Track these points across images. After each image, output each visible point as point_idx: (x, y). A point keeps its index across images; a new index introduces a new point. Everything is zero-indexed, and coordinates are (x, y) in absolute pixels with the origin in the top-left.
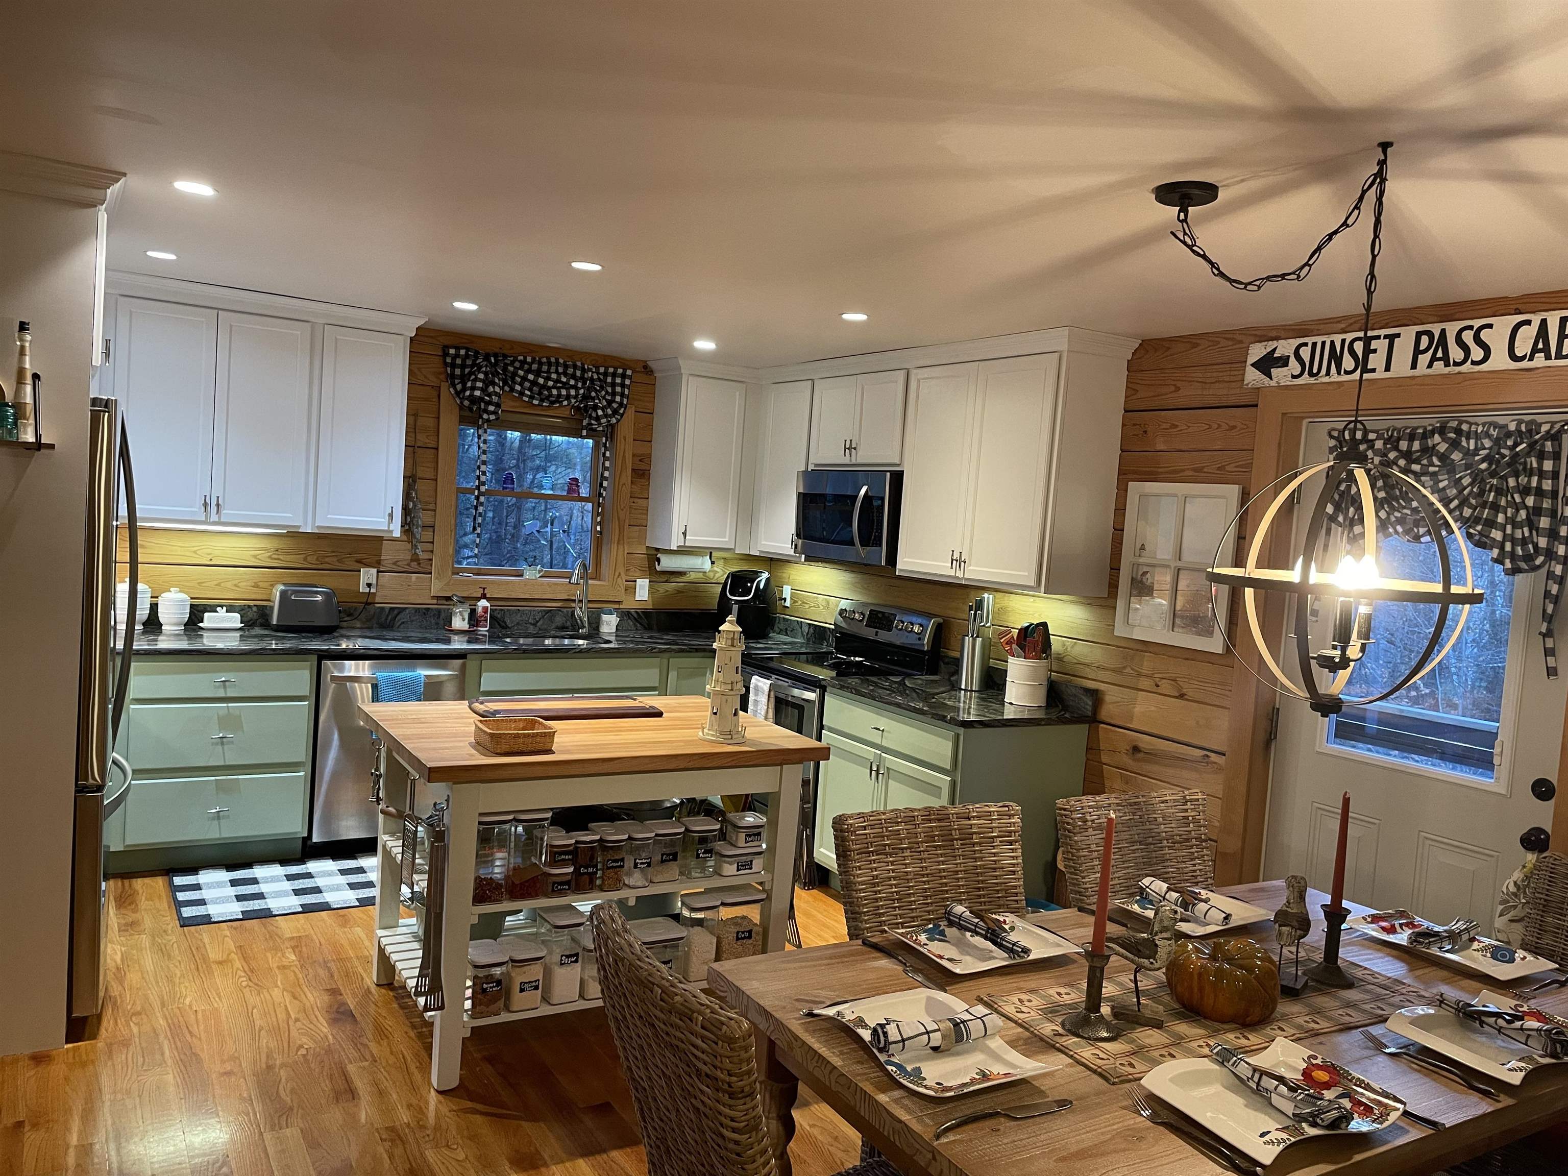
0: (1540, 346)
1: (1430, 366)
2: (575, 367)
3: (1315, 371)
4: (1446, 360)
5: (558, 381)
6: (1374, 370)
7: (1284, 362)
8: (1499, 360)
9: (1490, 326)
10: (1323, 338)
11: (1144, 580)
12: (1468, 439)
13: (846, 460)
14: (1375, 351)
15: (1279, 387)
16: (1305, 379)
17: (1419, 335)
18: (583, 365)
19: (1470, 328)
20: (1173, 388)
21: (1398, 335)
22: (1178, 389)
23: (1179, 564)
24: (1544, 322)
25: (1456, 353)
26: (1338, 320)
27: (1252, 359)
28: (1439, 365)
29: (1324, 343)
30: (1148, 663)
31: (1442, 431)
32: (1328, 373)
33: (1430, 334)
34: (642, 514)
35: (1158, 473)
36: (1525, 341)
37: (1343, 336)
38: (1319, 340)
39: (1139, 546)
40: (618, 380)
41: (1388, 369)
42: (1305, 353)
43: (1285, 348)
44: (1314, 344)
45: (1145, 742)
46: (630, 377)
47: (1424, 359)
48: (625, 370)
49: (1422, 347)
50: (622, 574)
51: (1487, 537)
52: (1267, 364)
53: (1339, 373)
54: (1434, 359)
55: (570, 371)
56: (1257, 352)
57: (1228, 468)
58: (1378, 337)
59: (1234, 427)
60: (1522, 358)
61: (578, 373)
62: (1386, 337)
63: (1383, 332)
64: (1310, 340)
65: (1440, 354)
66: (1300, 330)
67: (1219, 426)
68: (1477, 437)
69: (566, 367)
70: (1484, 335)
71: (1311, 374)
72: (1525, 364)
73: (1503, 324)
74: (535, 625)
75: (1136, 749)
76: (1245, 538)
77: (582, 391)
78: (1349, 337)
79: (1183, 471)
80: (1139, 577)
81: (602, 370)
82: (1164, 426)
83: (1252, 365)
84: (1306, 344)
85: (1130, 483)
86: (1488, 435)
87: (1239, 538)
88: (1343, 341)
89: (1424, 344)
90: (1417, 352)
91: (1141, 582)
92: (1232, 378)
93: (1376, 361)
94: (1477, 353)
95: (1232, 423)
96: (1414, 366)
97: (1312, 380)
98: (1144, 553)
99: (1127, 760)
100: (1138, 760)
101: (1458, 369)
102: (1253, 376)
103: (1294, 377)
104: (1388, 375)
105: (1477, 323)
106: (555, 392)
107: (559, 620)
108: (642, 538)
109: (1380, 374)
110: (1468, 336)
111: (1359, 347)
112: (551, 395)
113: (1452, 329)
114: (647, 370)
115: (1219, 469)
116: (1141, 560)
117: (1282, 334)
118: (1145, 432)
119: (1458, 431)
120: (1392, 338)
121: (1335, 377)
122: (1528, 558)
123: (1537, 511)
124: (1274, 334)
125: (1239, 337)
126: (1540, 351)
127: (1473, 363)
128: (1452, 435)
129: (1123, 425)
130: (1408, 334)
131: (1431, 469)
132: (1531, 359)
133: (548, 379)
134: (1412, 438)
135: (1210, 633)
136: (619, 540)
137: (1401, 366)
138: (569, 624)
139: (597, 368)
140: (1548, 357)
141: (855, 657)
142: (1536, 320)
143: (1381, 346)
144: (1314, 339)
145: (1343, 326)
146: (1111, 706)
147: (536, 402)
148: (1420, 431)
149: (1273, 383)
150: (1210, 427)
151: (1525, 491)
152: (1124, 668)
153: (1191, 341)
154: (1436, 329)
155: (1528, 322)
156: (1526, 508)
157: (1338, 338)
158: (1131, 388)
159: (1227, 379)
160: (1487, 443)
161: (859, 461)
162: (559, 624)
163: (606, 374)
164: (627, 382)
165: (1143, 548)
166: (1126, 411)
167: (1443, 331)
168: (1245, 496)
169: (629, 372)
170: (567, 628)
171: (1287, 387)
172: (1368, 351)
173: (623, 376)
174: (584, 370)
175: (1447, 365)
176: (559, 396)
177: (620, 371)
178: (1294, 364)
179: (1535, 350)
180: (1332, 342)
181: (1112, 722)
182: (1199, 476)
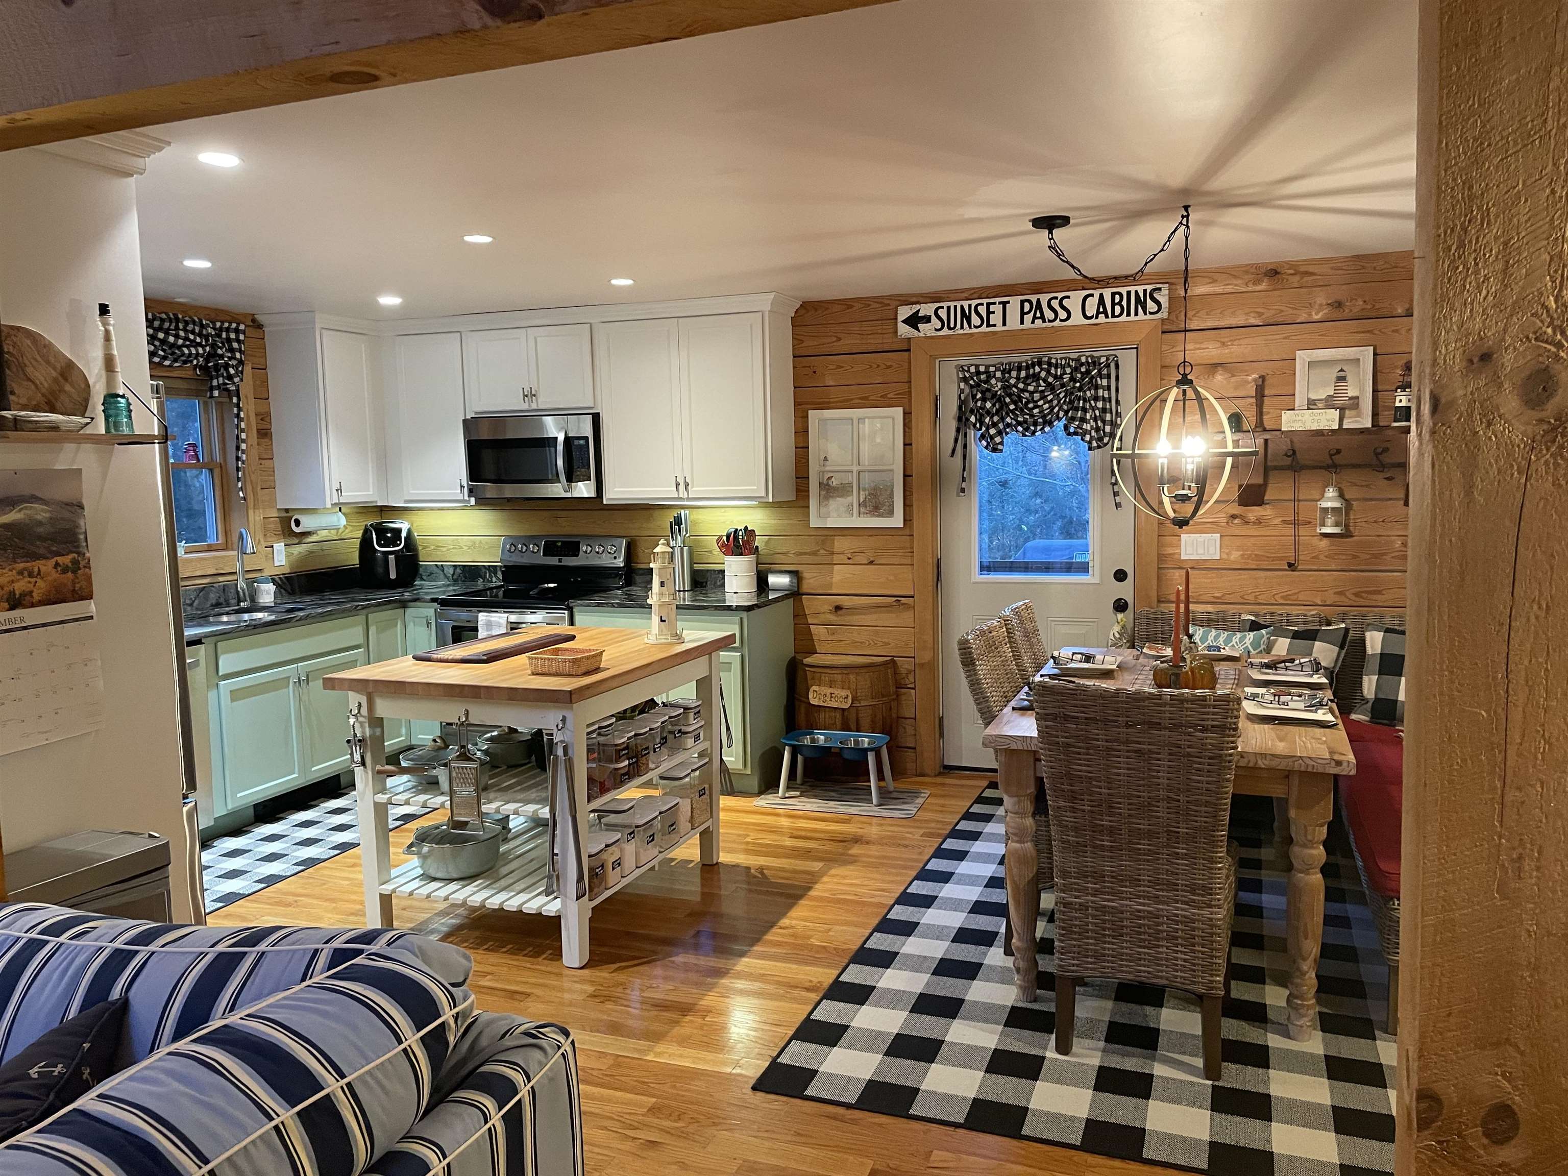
0: (1101, 310)
1: (1033, 322)
2: (194, 323)
3: (952, 326)
4: (1042, 317)
5: (186, 339)
6: (995, 325)
7: (927, 319)
8: (1077, 318)
9: (1068, 297)
10: (955, 303)
11: (830, 483)
12: (1056, 368)
13: (525, 406)
14: (993, 312)
15: (927, 338)
16: (945, 332)
17: (1022, 302)
18: (201, 321)
19: (1056, 298)
20: (835, 339)
21: (1008, 302)
22: (839, 339)
23: (860, 468)
24: (1101, 295)
25: (1049, 314)
26: (963, 291)
27: (901, 318)
28: (1039, 322)
29: (955, 307)
30: (840, 544)
31: (1040, 363)
32: (962, 327)
33: (1030, 302)
34: (271, 475)
35: (829, 403)
36: (1092, 306)
37: (970, 302)
38: (952, 304)
39: (822, 458)
40: (233, 336)
41: (1004, 324)
42: (943, 313)
43: (926, 309)
44: (949, 308)
45: (846, 601)
46: (244, 332)
47: (1028, 318)
48: (238, 325)
49: (1026, 310)
50: (262, 540)
51: (1081, 429)
52: (914, 321)
53: (970, 327)
54: (1035, 318)
55: (190, 327)
56: (905, 312)
57: (889, 396)
58: (994, 303)
59: (889, 367)
60: (1091, 317)
61: (197, 329)
62: (1000, 303)
63: (998, 300)
64: (945, 305)
65: (1038, 315)
66: (935, 298)
67: (878, 366)
68: (1063, 367)
69: (186, 323)
70: (1065, 302)
71: (949, 328)
72: (1093, 321)
73: (1076, 297)
74: (191, 605)
75: (838, 608)
76: (911, 444)
77: (208, 349)
78: (974, 303)
79: (852, 399)
80: (825, 481)
81: (218, 324)
82: (831, 367)
83: (903, 322)
84: (942, 307)
85: (810, 412)
86: (1069, 366)
87: (905, 445)
88: (970, 306)
89: (1027, 309)
90: (1023, 314)
91: (828, 485)
92: (884, 331)
93: (996, 319)
94: (1063, 315)
95: (889, 364)
96: (1022, 322)
97: (951, 332)
98: (827, 463)
99: (833, 618)
100: (841, 615)
101: (1051, 324)
102: (904, 330)
103: (936, 330)
104: (1004, 328)
105: (1060, 295)
106: (186, 351)
107: (213, 597)
108: (273, 501)
109: (1000, 328)
110: (1055, 304)
111: (982, 310)
112: (183, 354)
113: (1044, 298)
114: (257, 325)
115: (881, 396)
116: (828, 468)
117: (921, 300)
118: (815, 372)
119: (1049, 364)
120: (1004, 304)
121: (967, 330)
122: (1100, 439)
123: (1104, 410)
124: (914, 299)
125: (887, 302)
126: (1101, 313)
127: (1061, 320)
128: (1045, 366)
129: (794, 367)
130: (1014, 303)
131: (1041, 388)
132: (1097, 318)
133: (177, 336)
134: (1019, 369)
135: (891, 513)
136: (254, 505)
137: (1014, 322)
138: (222, 600)
139: (214, 323)
140: (1107, 317)
141: (548, 583)
142: (1097, 294)
143: (998, 309)
144: (949, 304)
145: (966, 295)
146: (811, 581)
147: (167, 363)
148: (1024, 364)
149: (921, 335)
150: (871, 367)
151: (1096, 399)
152: (818, 551)
153: (847, 304)
154: (1034, 299)
155: (1092, 295)
156: (1098, 409)
157: (966, 304)
158: (797, 340)
159: (880, 331)
160: (1068, 370)
161: (541, 407)
162: (214, 602)
163: (221, 330)
164: (242, 337)
165: (826, 459)
166: (794, 357)
167: (1038, 300)
168: (907, 414)
169: (242, 327)
170: (221, 604)
171: (932, 337)
172: (989, 313)
173: (237, 331)
174: (202, 326)
175: (1044, 321)
176: (190, 354)
177: (234, 325)
178: (935, 322)
179: (1098, 313)
180: (962, 307)
181: (813, 592)
182: (865, 402)
